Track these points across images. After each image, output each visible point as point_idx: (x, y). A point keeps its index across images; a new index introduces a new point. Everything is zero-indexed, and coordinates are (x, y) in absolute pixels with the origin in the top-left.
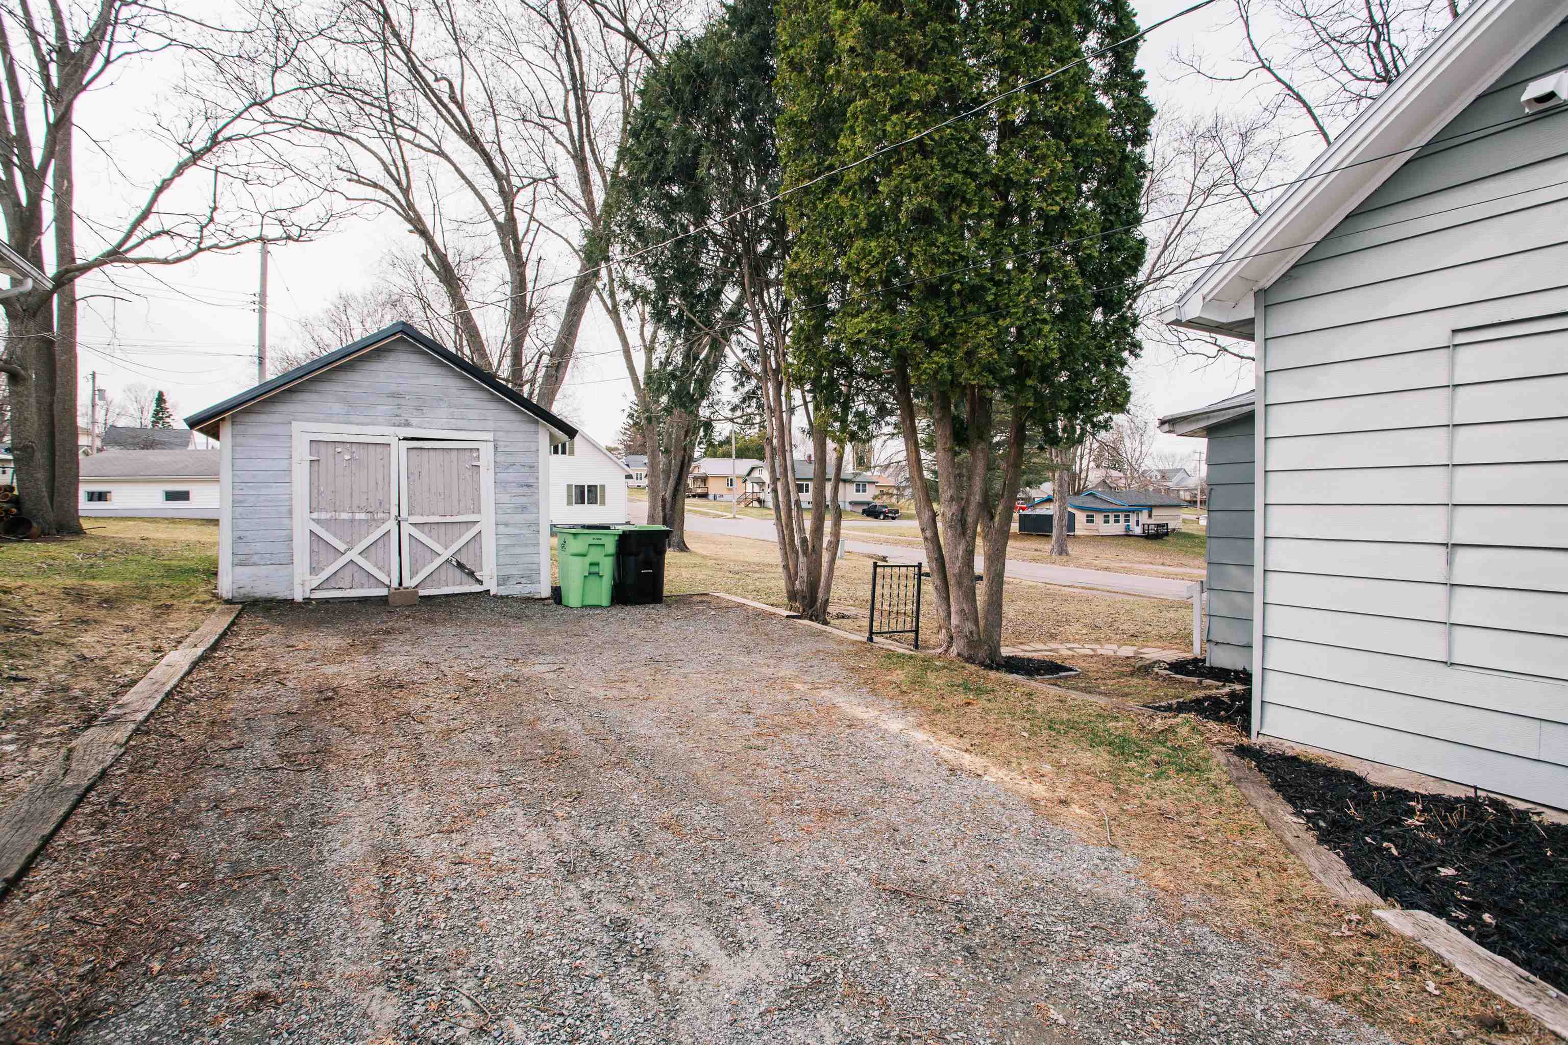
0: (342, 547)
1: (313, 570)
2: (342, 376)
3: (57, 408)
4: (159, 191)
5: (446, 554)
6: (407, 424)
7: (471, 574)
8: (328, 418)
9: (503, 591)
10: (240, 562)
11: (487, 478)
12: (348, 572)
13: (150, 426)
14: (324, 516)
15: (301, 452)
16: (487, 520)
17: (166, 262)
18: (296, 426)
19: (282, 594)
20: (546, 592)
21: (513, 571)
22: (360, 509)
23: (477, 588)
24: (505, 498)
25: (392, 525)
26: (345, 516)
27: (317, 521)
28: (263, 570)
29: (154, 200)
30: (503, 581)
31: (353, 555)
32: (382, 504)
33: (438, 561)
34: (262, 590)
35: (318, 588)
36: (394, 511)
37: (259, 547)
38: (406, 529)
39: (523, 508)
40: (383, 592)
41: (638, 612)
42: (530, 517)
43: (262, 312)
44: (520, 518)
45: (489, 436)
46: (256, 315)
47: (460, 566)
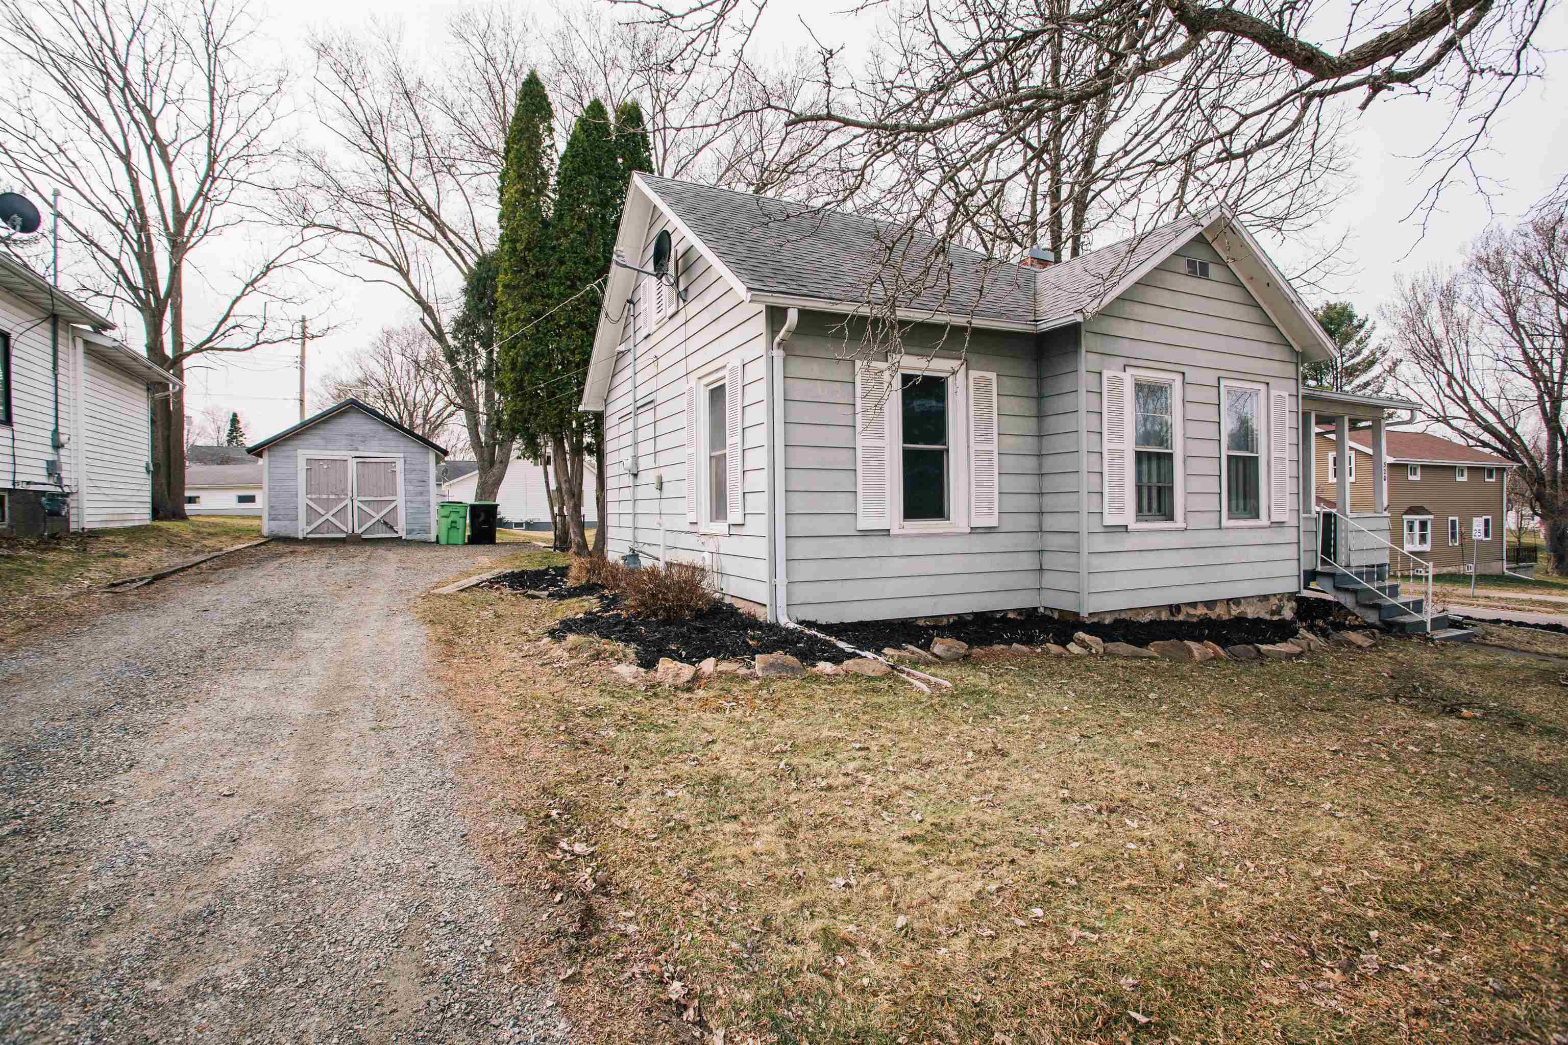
0: (323, 512)
1: (308, 524)
2: (322, 426)
3: (172, 439)
4: (234, 302)
5: (378, 517)
6: (357, 450)
7: (391, 527)
8: (317, 447)
9: (409, 537)
10: (272, 518)
11: (400, 478)
12: (325, 525)
13: (226, 444)
14: (314, 496)
15: (302, 465)
16: (400, 501)
17: (238, 350)
18: (300, 452)
19: (292, 535)
20: (434, 539)
21: (416, 527)
22: (332, 493)
23: (395, 535)
24: (411, 488)
25: (348, 501)
26: (324, 496)
27: (311, 499)
28: (283, 523)
29: (231, 308)
30: (409, 532)
31: (328, 516)
32: (344, 491)
33: (373, 521)
34: (283, 533)
35: (310, 533)
36: (350, 494)
37: (282, 512)
38: (356, 504)
39: (421, 494)
40: (344, 536)
41: (481, 548)
42: (425, 498)
43: (302, 371)
44: (420, 498)
45: (401, 455)
46: (298, 371)
47: (385, 523)
